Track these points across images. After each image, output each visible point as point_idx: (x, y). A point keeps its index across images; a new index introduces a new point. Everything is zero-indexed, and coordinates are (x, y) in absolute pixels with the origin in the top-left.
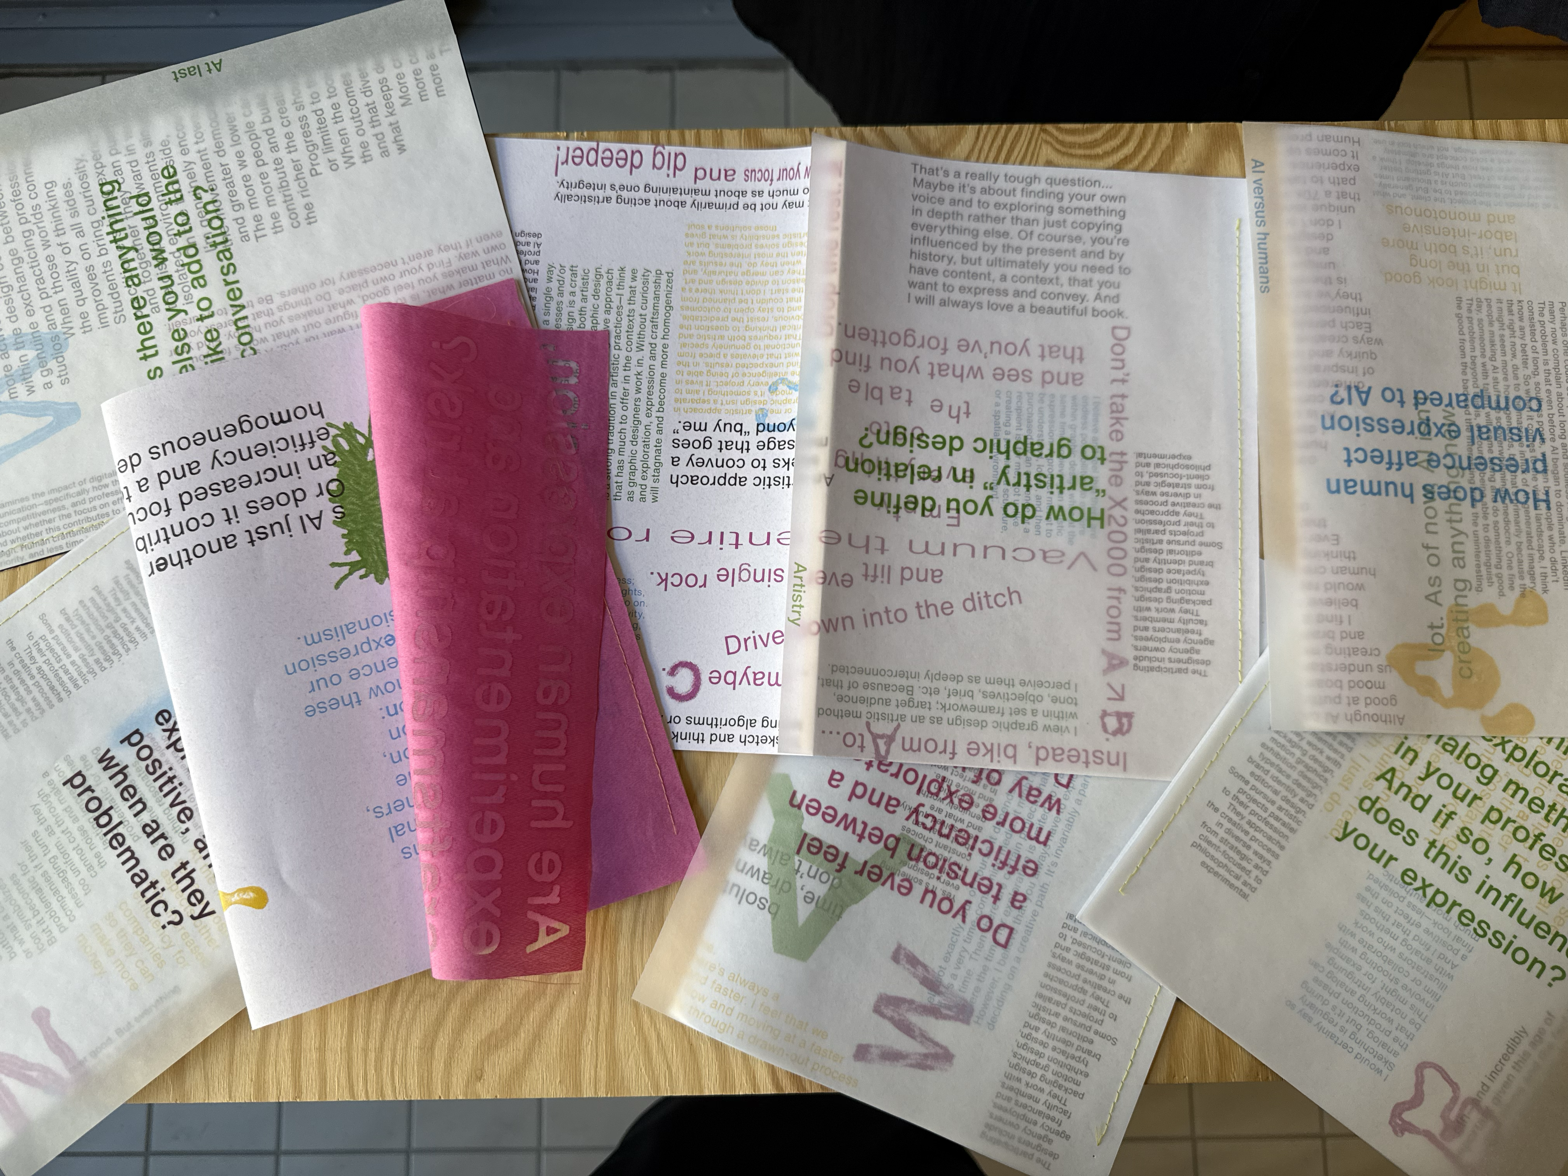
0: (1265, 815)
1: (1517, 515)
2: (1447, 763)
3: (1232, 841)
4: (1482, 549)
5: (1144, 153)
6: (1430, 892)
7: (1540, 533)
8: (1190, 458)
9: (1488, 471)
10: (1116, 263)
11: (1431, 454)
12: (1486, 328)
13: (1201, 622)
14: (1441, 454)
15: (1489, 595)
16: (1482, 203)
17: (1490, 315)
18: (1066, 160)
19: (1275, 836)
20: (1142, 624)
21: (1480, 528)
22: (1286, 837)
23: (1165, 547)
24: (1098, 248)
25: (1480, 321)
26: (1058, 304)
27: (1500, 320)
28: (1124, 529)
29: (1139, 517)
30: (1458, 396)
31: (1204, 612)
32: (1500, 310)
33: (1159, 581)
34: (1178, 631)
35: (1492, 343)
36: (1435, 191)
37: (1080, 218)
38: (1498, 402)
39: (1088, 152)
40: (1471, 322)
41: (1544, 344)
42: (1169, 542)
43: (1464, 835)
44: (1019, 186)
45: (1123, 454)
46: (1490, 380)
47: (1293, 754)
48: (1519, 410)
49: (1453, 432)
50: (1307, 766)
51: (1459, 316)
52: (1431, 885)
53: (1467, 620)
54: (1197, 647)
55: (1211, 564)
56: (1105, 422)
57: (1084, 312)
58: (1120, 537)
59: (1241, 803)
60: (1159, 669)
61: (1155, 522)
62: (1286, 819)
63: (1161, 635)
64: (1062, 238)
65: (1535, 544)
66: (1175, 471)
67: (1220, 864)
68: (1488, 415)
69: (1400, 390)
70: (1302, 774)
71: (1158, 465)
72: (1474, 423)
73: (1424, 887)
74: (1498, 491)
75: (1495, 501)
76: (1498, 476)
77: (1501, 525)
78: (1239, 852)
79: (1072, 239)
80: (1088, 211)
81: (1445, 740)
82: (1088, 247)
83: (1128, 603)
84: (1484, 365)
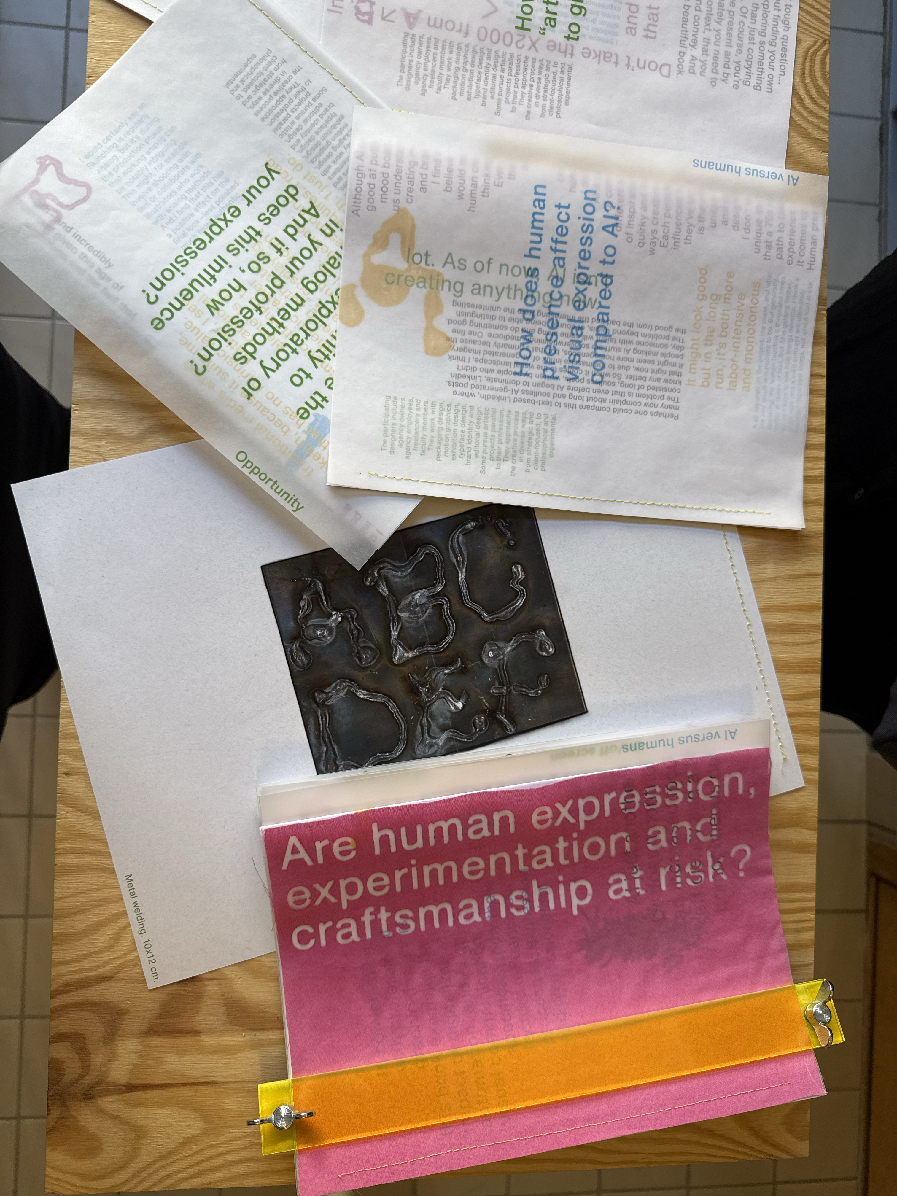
0: (289, 110)
1: (511, 347)
2: (320, 258)
3: (271, 81)
4: (486, 312)
5: (806, 114)
6: (222, 224)
7: (496, 363)
8: (567, 104)
9: (546, 329)
10: (720, 76)
11: (563, 281)
12: (660, 350)
13: (439, 89)
14: (563, 290)
15: (450, 311)
16: (760, 367)
17: (670, 355)
18: (801, 54)
19: (272, 116)
20: (440, 44)
21: (502, 313)
22: (271, 124)
23: (498, 73)
24: (732, 65)
25: (666, 346)
26: (690, 26)
27: (665, 363)
28: (514, 45)
29: (523, 59)
30: (607, 314)
31: (447, 92)
32: (674, 365)
33: (473, 64)
34: (433, 71)
35: (648, 353)
36: (770, 329)
37: (756, 55)
38: (601, 348)
39: (807, 72)
40: (665, 338)
41: (644, 396)
42: (502, 77)
43: (264, 258)
44: (782, 14)
45: (572, 55)
46: (618, 345)
47: (334, 139)
48: (594, 364)
49: (579, 304)
50: (324, 149)
51: (670, 328)
52: (227, 225)
53: (430, 287)
54: (420, 82)
55: (484, 104)
56: (598, 46)
57: (682, 45)
58: (508, 41)
59: (299, 93)
60: (404, 51)
61: (518, 70)
62: (284, 126)
63: (431, 58)
64: (740, 39)
65: (487, 357)
66: (557, 92)
67: (253, 69)
68: (591, 338)
69: (613, 263)
70: (318, 144)
71: (562, 80)
72: (585, 325)
73: (226, 220)
74: (530, 334)
75: (523, 330)
76: (543, 337)
77: (504, 332)
78: (261, 85)
79: (740, 46)
80: (761, 63)
81: (338, 259)
82: (733, 58)
83: (457, 37)
84: (631, 342)
